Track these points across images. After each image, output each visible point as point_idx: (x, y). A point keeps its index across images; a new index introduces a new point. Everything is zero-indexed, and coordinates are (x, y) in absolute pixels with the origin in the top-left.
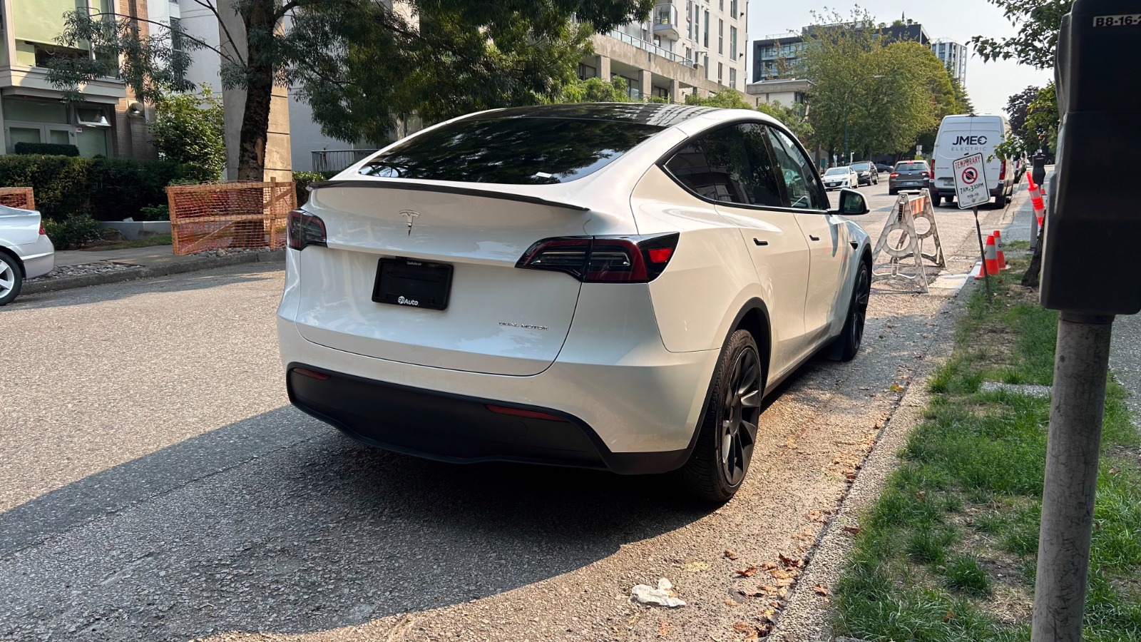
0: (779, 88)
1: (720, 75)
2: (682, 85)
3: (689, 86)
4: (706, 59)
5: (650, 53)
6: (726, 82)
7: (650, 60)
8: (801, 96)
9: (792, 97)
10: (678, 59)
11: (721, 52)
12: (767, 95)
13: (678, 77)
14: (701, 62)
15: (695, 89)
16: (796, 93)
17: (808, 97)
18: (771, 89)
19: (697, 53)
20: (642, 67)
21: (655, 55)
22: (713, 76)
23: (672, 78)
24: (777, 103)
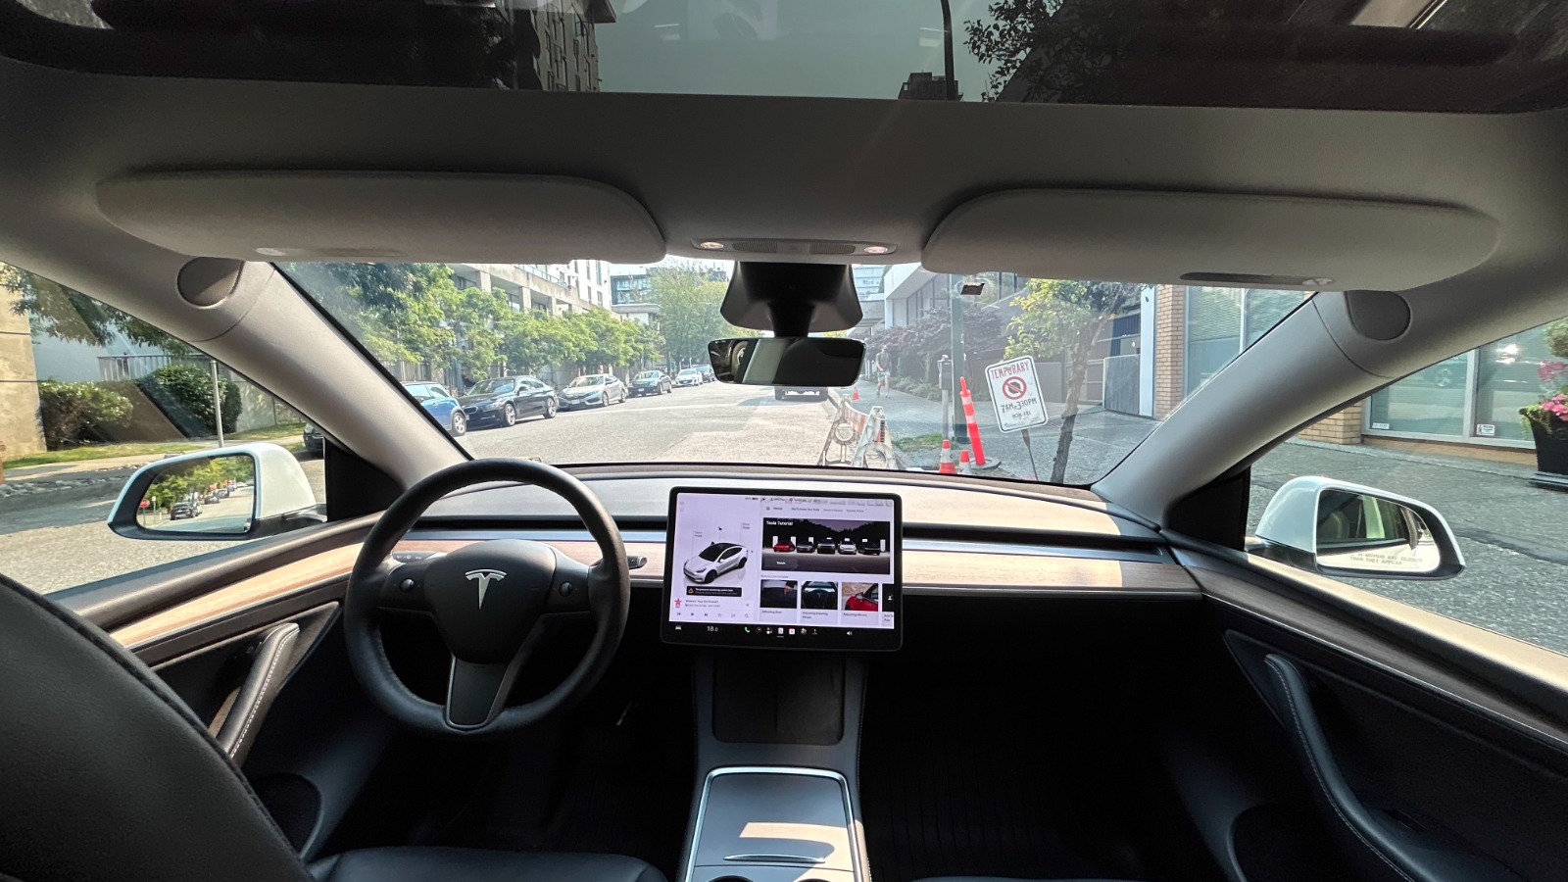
0: (636, 309)
1: (590, 297)
2: (559, 302)
3: (564, 303)
4: (577, 282)
5: (528, 273)
6: (595, 301)
7: (528, 278)
8: (653, 316)
9: (647, 315)
10: (554, 281)
11: (589, 278)
12: (627, 314)
13: (555, 295)
14: (573, 283)
15: (570, 305)
16: (650, 314)
17: (658, 317)
18: (630, 310)
19: (569, 277)
20: (522, 284)
21: (533, 275)
22: (584, 295)
23: (549, 294)
24: (637, 320)
